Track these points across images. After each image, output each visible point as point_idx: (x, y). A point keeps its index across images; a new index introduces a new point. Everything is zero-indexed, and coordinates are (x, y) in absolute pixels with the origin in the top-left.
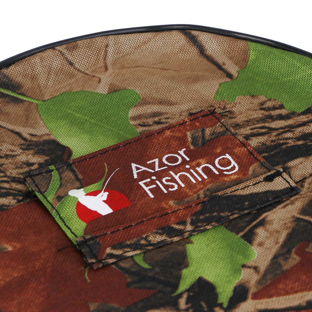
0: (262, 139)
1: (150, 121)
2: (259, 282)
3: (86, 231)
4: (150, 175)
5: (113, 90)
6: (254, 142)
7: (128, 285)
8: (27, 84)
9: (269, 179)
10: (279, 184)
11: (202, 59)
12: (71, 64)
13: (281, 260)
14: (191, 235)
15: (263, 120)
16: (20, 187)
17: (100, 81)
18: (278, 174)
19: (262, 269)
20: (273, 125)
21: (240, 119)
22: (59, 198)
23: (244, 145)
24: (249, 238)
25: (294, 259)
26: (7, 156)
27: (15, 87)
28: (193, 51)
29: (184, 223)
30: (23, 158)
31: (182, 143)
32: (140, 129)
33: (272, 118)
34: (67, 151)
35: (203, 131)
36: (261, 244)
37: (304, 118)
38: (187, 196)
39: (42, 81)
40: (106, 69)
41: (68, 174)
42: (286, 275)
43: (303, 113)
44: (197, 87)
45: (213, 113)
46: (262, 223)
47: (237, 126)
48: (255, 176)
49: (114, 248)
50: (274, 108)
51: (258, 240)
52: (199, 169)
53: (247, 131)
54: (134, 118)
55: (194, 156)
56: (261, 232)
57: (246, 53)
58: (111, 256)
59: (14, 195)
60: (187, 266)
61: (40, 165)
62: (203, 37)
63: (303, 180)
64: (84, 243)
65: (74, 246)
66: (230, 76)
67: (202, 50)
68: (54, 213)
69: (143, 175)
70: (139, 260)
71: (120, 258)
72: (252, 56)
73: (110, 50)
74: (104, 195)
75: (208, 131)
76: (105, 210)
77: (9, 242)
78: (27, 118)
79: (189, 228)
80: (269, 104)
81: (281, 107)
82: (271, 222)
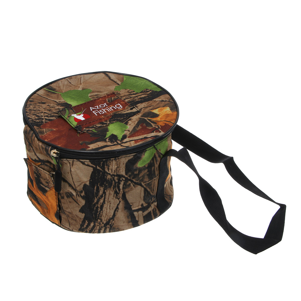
0: (129, 100)
1: (95, 97)
2: (130, 134)
3: (77, 124)
4: (96, 110)
5: (83, 89)
6: (127, 100)
7: (91, 136)
8: (57, 89)
9: (131, 109)
10: (134, 110)
11: (110, 80)
12: (70, 83)
13: (136, 128)
14: (109, 124)
15: (129, 95)
16: (57, 115)
17: (79, 87)
18: (134, 108)
19: (131, 131)
20: (132, 96)
21: (122, 95)
22: (69, 117)
23: (123, 101)
24: (126, 123)
25: (140, 127)
26: (52, 107)
27: (54, 90)
28: (107, 78)
29: (107, 121)
30: (57, 107)
31: (105, 101)
32: (92, 99)
33: (131, 95)
34: (71, 105)
35: (111, 98)
36: (130, 125)
37: (140, 94)
38: (107, 115)
39: (62, 88)
40: (81, 84)
41: (71, 111)
42: (138, 131)
43: (140, 93)
44: (109, 87)
45: (114, 93)
46: (130, 120)
47: (121, 97)
48: (127, 108)
49: (86, 128)
50: (132, 92)
51: (129, 124)
52: (111, 108)
53: (124, 98)
54: (90, 96)
55: (109, 105)
56: (130, 122)
57: (123, 78)
58: (85, 130)
59: (55, 117)
60: (108, 131)
61: (62, 109)
62: (110, 74)
63: (141, 109)
64: (77, 127)
65: (74, 129)
66: (118, 84)
67: (110, 78)
68: (67, 120)
69: (93, 110)
70: (94, 131)
71: (88, 131)
72: (125, 79)
73: (82, 79)
74: (82, 115)
75: (113, 98)
76: (83, 119)
77: (54, 128)
78: (58, 97)
79: (108, 122)
80: (130, 91)
81: (134, 92)
82: (133, 119)
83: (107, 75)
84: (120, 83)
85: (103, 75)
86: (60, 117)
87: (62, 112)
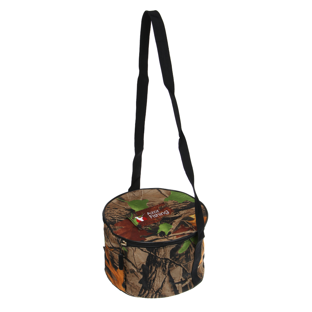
0: (173, 208)
1: (151, 205)
2: (173, 231)
3: (139, 224)
4: (151, 214)
5: (143, 199)
7: (147, 232)
8: (126, 199)
10: (177, 215)
11: (161, 194)
12: (134, 195)
13: (178, 227)
14: (160, 224)
15: (174, 205)
16: (125, 217)
17: (140, 198)
18: (177, 213)
19: (174, 229)
20: (176, 205)
21: (169, 205)
22: (133, 218)
23: (170, 208)
24: (171, 224)
25: (180, 227)
26: (122, 212)
27: (123, 199)
28: (159, 193)
30: (125, 212)
31: (157, 209)
32: (149, 207)
33: (176, 204)
34: (134, 211)
35: (162, 207)
36: (174, 225)
37: (182, 204)
38: (159, 218)
39: (129, 198)
40: (142, 196)
41: (135, 214)
42: (179, 229)
43: (182, 203)
44: (160, 199)
45: (163, 203)
46: (174, 222)
47: (169, 206)
48: (172, 214)
49: (144, 227)
50: (176, 202)
51: (173, 224)
52: (161, 213)
53: (171, 206)
54: (147, 205)
55: (160, 211)
57: (170, 193)
58: (144, 228)
59: (124, 218)
60: (159, 229)
61: (129, 213)
62: (161, 190)
63: (182, 214)
64: (138, 226)
65: (136, 227)
66: (167, 197)
67: (161, 193)
68: (132, 221)
69: (150, 214)
70: (149, 228)
71: (145, 228)
72: (171, 193)
73: (142, 192)
74: (142, 218)
75: (163, 206)
76: (142, 220)
77: (123, 226)
78: (126, 205)
79: (159, 223)
80: (175, 202)
81: (178, 202)
82: (176, 221)
83: (160, 191)
84: (168, 196)
85: (157, 191)
86: (127, 219)
87: (128, 215)
